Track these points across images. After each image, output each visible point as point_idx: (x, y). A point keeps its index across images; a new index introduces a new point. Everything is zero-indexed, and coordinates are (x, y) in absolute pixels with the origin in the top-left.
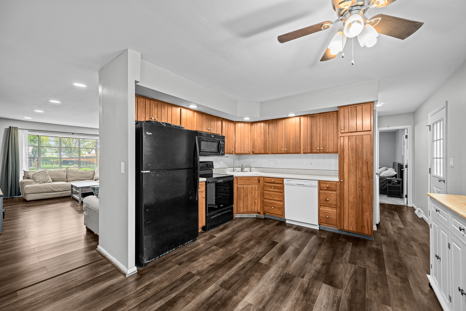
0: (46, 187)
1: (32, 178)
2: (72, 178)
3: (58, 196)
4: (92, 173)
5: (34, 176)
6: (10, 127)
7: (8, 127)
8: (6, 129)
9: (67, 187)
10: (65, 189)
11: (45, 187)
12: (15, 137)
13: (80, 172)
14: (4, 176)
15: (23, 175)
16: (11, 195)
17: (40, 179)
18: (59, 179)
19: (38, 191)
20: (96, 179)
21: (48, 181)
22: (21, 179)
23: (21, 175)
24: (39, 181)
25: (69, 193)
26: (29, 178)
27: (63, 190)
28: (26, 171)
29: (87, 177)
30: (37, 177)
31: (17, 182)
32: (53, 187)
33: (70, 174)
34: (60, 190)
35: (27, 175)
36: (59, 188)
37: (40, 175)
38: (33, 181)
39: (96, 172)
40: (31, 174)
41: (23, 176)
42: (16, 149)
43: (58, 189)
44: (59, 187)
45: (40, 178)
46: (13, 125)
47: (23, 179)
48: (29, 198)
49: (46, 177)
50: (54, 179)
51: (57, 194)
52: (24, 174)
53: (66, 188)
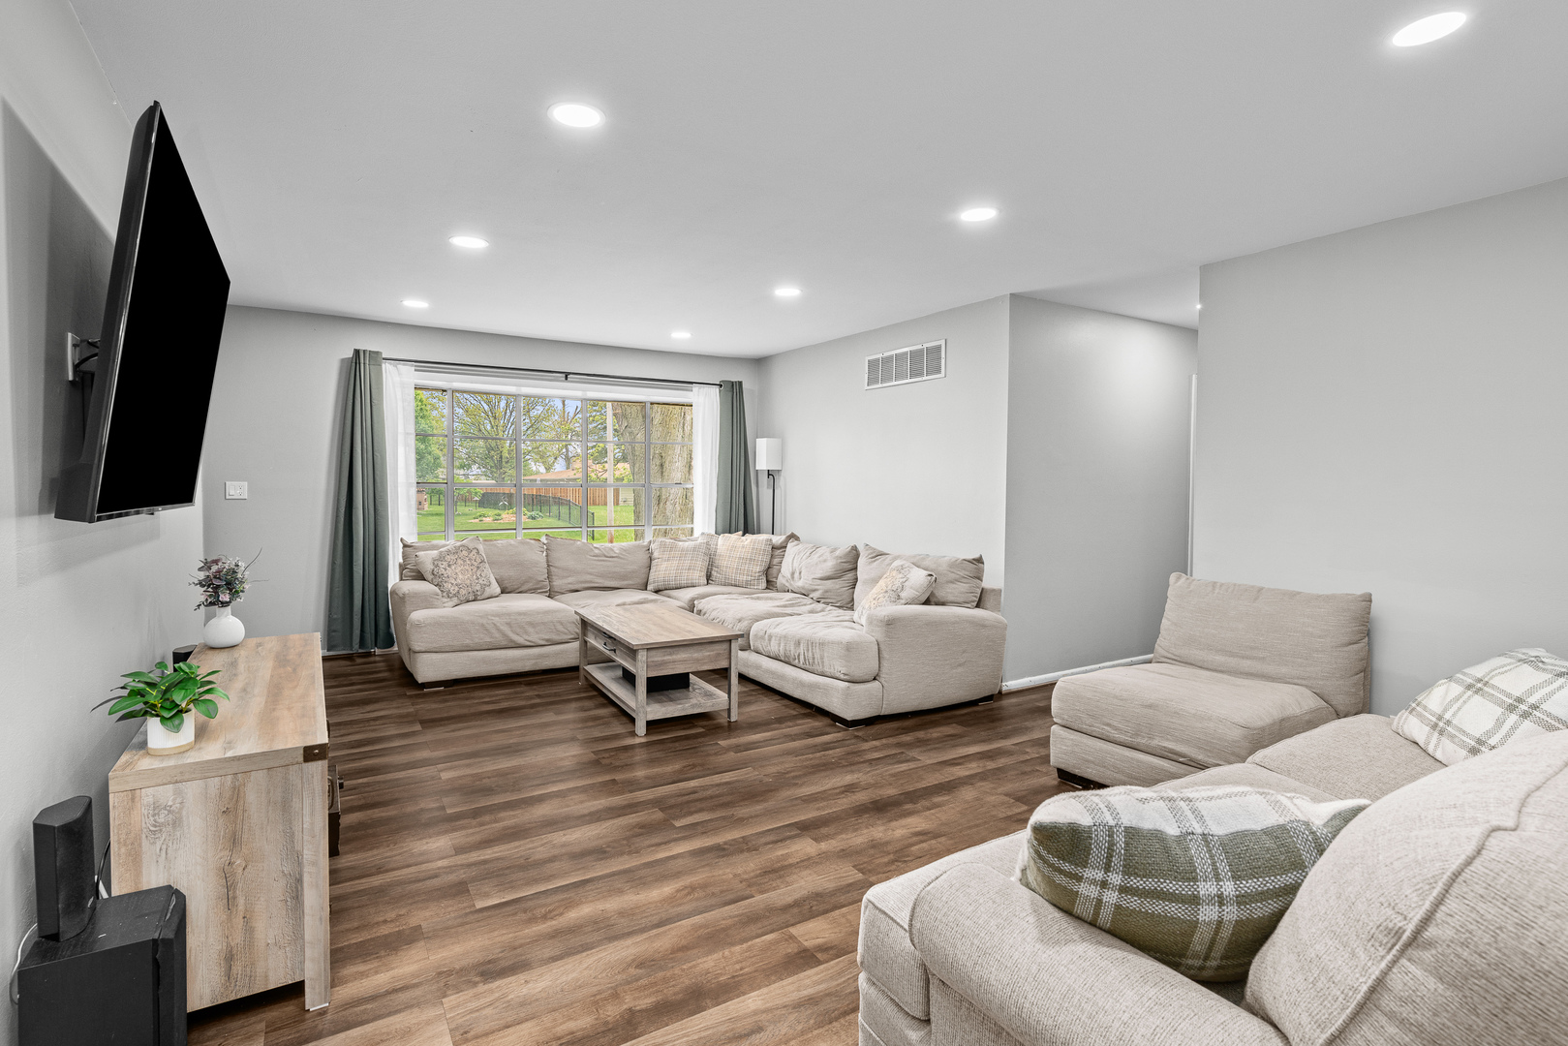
0: (484, 621)
1: (429, 577)
2: (570, 580)
3: (528, 666)
4: (643, 557)
5: (437, 566)
6: (357, 352)
7: (350, 354)
8: (343, 360)
9: (560, 628)
10: (556, 638)
11: (481, 621)
12: (373, 396)
13: (597, 551)
14: (339, 561)
15: (401, 561)
16: (362, 643)
17: (459, 581)
18: (523, 584)
19: (456, 643)
20: (660, 585)
21: (488, 592)
22: (393, 578)
23: (394, 558)
24: (457, 589)
25: (567, 654)
26: (420, 576)
27: (547, 640)
28: (409, 540)
29: (623, 577)
30: (449, 571)
31: (380, 590)
32: (508, 624)
33: (563, 559)
34: (535, 638)
35: (412, 560)
36: (531, 630)
37: (459, 561)
38: (436, 588)
39: (656, 554)
40: (426, 558)
41: (400, 565)
42: (375, 448)
43: (526, 633)
44: (532, 624)
45: (459, 575)
46: (368, 342)
47: (401, 579)
48: (427, 669)
49: (479, 573)
50: (507, 584)
51: (522, 659)
52: (405, 557)
53: (558, 632)
